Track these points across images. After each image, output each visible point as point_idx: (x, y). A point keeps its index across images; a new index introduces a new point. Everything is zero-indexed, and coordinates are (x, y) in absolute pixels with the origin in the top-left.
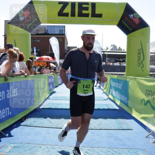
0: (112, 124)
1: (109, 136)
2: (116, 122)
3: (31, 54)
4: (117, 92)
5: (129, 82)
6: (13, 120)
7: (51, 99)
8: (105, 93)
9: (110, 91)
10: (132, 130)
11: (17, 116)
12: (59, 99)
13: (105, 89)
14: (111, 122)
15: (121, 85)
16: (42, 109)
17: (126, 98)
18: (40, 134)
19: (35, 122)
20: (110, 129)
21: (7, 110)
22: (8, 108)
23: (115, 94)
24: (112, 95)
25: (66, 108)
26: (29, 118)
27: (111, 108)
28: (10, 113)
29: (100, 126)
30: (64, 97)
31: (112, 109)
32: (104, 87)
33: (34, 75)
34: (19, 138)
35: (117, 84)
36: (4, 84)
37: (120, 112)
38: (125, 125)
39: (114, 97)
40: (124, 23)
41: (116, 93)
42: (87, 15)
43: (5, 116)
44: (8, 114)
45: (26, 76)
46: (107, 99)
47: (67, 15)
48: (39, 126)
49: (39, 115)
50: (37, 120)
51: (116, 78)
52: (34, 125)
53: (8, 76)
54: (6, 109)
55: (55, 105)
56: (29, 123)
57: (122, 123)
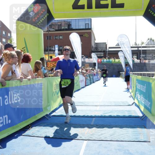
0: (128, 134)
1: (118, 149)
2: (134, 132)
3: (44, 53)
4: (142, 95)
5: (151, 83)
6: (14, 129)
8: (132, 96)
9: (136, 94)
10: (150, 142)
11: (19, 124)
13: (132, 92)
14: (127, 133)
15: (145, 87)
16: (53, 116)
17: (150, 103)
18: (40, 145)
19: (39, 131)
20: (123, 140)
21: (6, 118)
22: (6, 116)
23: (139, 98)
24: (137, 99)
25: (79, 116)
26: (34, 127)
27: (133, 114)
28: (10, 121)
29: (112, 137)
30: (82, 103)
31: (134, 116)
32: (132, 90)
34: (15, 150)
35: (142, 86)
36: (2, 89)
37: (142, 120)
38: (142, 136)
39: (139, 102)
40: (151, 12)
41: (141, 97)
42: (106, 6)
43: (2, 125)
44: (7, 123)
45: (29, 80)
46: (132, 104)
47: (82, 7)
48: (41, 136)
49: (46, 123)
50: (42, 129)
51: (141, 80)
52: (37, 135)
53: (6, 80)
54: (4, 117)
56: (31, 132)
57: (141, 134)
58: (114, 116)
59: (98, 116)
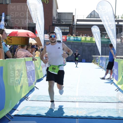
7: (29, 99)
12: (42, 99)
16: (15, 116)
33: (2, 59)
55: (36, 109)
58: (104, 117)
59: (82, 116)
